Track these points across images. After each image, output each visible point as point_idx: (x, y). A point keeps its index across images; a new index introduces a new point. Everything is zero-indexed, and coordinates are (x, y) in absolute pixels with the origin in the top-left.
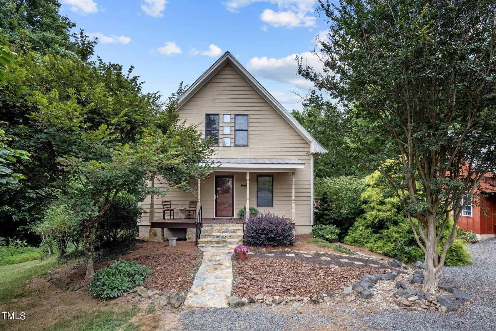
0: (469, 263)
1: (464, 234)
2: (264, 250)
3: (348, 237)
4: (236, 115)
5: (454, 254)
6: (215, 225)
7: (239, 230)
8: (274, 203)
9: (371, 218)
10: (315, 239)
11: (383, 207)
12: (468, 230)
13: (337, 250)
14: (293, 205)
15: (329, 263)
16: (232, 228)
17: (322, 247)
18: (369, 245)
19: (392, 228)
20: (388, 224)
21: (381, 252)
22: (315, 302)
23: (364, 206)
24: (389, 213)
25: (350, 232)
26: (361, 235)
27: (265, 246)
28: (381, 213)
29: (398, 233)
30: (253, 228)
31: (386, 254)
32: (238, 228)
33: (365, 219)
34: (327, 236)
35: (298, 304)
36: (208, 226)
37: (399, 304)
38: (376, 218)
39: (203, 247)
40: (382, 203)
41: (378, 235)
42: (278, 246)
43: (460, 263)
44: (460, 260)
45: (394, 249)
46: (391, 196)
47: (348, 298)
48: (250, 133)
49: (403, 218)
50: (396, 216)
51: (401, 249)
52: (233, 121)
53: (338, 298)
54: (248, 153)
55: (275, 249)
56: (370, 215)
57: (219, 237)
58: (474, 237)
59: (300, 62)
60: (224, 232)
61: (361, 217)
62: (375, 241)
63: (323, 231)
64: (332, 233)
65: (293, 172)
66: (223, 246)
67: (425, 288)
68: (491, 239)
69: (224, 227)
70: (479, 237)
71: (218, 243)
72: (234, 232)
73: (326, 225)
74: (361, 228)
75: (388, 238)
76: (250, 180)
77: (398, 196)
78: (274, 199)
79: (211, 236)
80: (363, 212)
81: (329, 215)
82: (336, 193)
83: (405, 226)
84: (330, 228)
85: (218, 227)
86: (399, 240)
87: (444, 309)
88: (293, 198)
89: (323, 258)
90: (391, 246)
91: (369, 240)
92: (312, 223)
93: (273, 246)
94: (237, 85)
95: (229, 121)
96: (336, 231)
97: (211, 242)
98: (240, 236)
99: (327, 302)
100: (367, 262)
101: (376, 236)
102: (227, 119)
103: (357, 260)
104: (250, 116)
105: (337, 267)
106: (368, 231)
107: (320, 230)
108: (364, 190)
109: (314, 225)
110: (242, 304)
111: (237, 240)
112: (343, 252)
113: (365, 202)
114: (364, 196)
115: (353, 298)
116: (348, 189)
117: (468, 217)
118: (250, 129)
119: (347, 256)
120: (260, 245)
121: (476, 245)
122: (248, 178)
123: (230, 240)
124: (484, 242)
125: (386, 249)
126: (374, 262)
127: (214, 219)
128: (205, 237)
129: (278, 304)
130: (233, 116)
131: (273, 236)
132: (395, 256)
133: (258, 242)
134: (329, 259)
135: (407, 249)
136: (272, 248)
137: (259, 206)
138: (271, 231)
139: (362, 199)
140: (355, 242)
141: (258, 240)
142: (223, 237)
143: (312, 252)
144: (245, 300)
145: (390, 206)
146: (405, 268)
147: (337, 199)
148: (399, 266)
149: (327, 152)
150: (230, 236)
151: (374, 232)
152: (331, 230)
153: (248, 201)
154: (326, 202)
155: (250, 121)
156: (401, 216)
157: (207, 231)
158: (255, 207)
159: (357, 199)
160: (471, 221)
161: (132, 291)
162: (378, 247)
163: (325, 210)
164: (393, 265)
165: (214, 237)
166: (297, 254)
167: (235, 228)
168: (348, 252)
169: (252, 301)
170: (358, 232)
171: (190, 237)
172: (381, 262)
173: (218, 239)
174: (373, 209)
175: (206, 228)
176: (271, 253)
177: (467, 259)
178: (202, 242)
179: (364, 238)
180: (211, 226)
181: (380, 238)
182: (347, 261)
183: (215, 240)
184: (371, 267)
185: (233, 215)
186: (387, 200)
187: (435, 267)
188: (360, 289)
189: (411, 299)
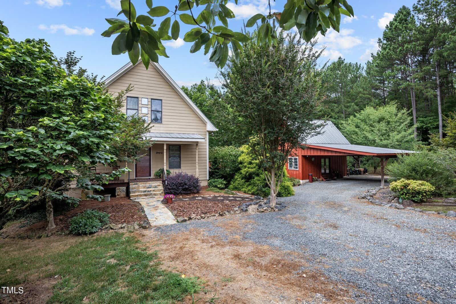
0: (293, 195)
1: (294, 181)
2: (181, 197)
3: (231, 186)
4: (152, 99)
5: (286, 190)
6: (140, 183)
7: (159, 185)
8: (182, 165)
9: (244, 173)
10: (212, 188)
11: (251, 166)
12: (296, 178)
13: (226, 193)
14: (197, 166)
15: (223, 200)
16: (153, 185)
17: (217, 192)
18: (243, 189)
19: (256, 178)
20: (254, 176)
21: (250, 193)
22: (221, 215)
23: (240, 165)
24: (254, 169)
25: (232, 183)
26: (239, 184)
27: (181, 194)
28: (250, 169)
29: (259, 180)
30: (173, 183)
31: (253, 194)
32: (158, 184)
33: (241, 173)
34: (219, 186)
35: (214, 217)
36: (134, 184)
37: (260, 212)
38: (247, 172)
39: (136, 199)
40: (250, 163)
41: (248, 183)
42: (190, 194)
43: (289, 195)
44: (289, 193)
45: (257, 190)
46: (256, 160)
47: (237, 212)
48: (163, 113)
49: (261, 172)
50: (258, 171)
51: (261, 190)
52: (150, 103)
53: (232, 212)
54: (162, 129)
55: (188, 196)
56: (243, 171)
57: (145, 191)
58: (299, 182)
59: (208, 81)
60: (149, 188)
61: (239, 173)
62: (247, 187)
63: (216, 183)
64: (222, 184)
65: (197, 143)
66: (151, 197)
67: (271, 204)
68: (307, 182)
69: (148, 184)
70: (301, 182)
71: (146, 195)
72: (156, 187)
73: (217, 179)
74: (238, 179)
75: (254, 184)
76: (166, 150)
77: (259, 159)
78: (182, 162)
79: (139, 191)
80: (240, 169)
81: (218, 172)
82: (223, 158)
83: (262, 176)
84: (220, 180)
85: (143, 185)
86: (260, 184)
87: (277, 210)
88: (197, 161)
89: (219, 198)
90: (256, 188)
91: (243, 186)
92: (208, 179)
93: (187, 194)
94: (153, 76)
95: (147, 104)
96: (224, 182)
97: (141, 195)
98: (161, 190)
99: (228, 215)
100: (243, 199)
101: (247, 183)
102: (145, 101)
103: (238, 197)
104: (163, 101)
105: (228, 202)
106: (243, 181)
107: (214, 182)
108: (240, 155)
109: (209, 180)
110: (185, 221)
111: (160, 192)
112: (230, 194)
113: (241, 163)
114: (240, 159)
115: (239, 212)
116: (230, 155)
117: (297, 170)
118: (163, 111)
119: (232, 196)
120: (178, 194)
121: (300, 186)
122: (165, 148)
123: (155, 193)
124: (304, 184)
125: (253, 191)
126: (247, 198)
127: (135, 179)
128: (134, 192)
129: (203, 218)
130: (150, 100)
131: (187, 187)
132: (257, 194)
133: (177, 192)
134: (222, 198)
135: (264, 189)
136: (185, 195)
137: (170, 168)
138: (186, 184)
139: (239, 161)
140: (236, 188)
141: (177, 190)
142: (148, 191)
143: (212, 196)
144: (187, 218)
145: (255, 165)
146: (263, 199)
147: (223, 162)
148: (260, 199)
149: (218, 130)
150: (154, 190)
151: (246, 181)
152: (220, 182)
153: (165, 164)
154: (216, 164)
155: (163, 104)
156: (260, 171)
157: (135, 188)
158: (168, 169)
159: (236, 161)
160: (298, 172)
161: (104, 228)
162: (249, 190)
163: (215, 169)
164: (256, 199)
165: (141, 191)
166: (203, 197)
167: (157, 184)
168: (233, 194)
169: (190, 219)
170: (237, 182)
171: (119, 194)
172: (251, 198)
173: (145, 193)
174: (245, 167)
175: (134, 186)
176: (186, 198)
177: (293, 193)
178: (133, 196)
179: (240, 186)
180: (137, 184)
181: (249, 185)
182: (232, 198)
183: (143, 193)
184: (246, 200)
185: (150, 176)
186: (253, 161)
187: (274, 193)
188: (242, 208)
189: (264, 209)
